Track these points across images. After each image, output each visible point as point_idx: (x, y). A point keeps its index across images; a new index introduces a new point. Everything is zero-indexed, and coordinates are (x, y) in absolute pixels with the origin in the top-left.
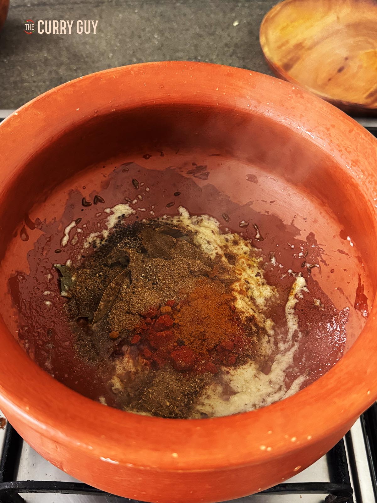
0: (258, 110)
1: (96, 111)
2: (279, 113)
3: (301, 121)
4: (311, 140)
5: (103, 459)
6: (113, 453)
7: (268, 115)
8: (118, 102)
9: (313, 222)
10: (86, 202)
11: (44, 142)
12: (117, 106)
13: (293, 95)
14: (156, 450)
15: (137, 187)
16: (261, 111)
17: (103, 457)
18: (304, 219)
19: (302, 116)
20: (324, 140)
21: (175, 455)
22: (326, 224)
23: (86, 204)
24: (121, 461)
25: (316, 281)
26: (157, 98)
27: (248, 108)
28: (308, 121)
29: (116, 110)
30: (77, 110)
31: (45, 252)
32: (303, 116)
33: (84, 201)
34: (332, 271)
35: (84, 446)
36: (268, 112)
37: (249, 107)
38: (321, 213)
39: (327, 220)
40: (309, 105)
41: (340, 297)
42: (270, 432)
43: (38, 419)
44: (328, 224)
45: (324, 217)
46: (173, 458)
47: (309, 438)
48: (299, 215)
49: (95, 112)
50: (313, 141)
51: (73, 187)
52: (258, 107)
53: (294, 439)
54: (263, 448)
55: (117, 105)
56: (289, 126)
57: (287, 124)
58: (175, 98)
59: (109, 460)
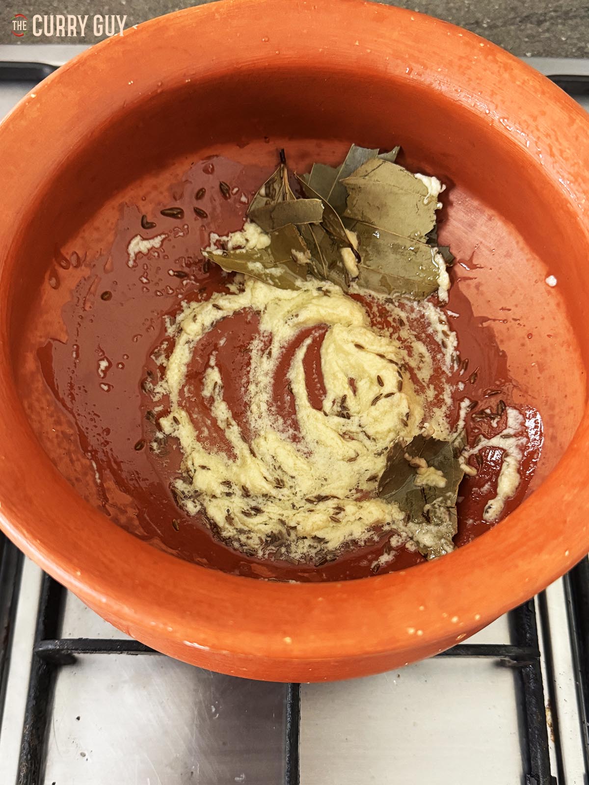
0: (423, 80)
1: (160, 84)
2: (457, 87)
3: (491, 101)
4: (506, 133)
5: (188, 643)
6: (202, 636)
7: (439, 88)
8: (195, 67)
9: (505, 256)
10: (147, 223)
11: (79, 141)
12: (193, 74)
13: (481, 57)
14: (262, 632)
15: (228, 195)
16: (427, 82)
17: (188, 641)
18: (491, 251)
19: (493, 94)
20: (528, 135)
21: (288, 640)
22: (525, 261)
23: (147, 226)
24: (213, 647)
25: (503, 352)
26: (259, 58)
27: (407, 76)
28: (503, 102)
29: (191, 81)
30: (130, 83)
31: (88, 305)
32: (496, 94)
33: (145, 221)
34: (530, 335)
35: (161, 626)
36: (439, 83)
37: (409, 73)
38: (518, 243)
39: (527, 254)
40: (506, 75)
41: (539, 378)
42: (422, 608)
43: (95, 589)
44: (527, 260)
45: (522, 249)
46: (286, 644)
47: (477, 617)
48: (484, 245)
49: (158, 85)
50: (510, 136)
51: (126, 199)
52: (423, 76)
53: (455, 619)
54: (411, 631)
55: (194, 72)
56: (472, 108)
57: (469, 105)
58: (287, 58)
59: (196, 645)
